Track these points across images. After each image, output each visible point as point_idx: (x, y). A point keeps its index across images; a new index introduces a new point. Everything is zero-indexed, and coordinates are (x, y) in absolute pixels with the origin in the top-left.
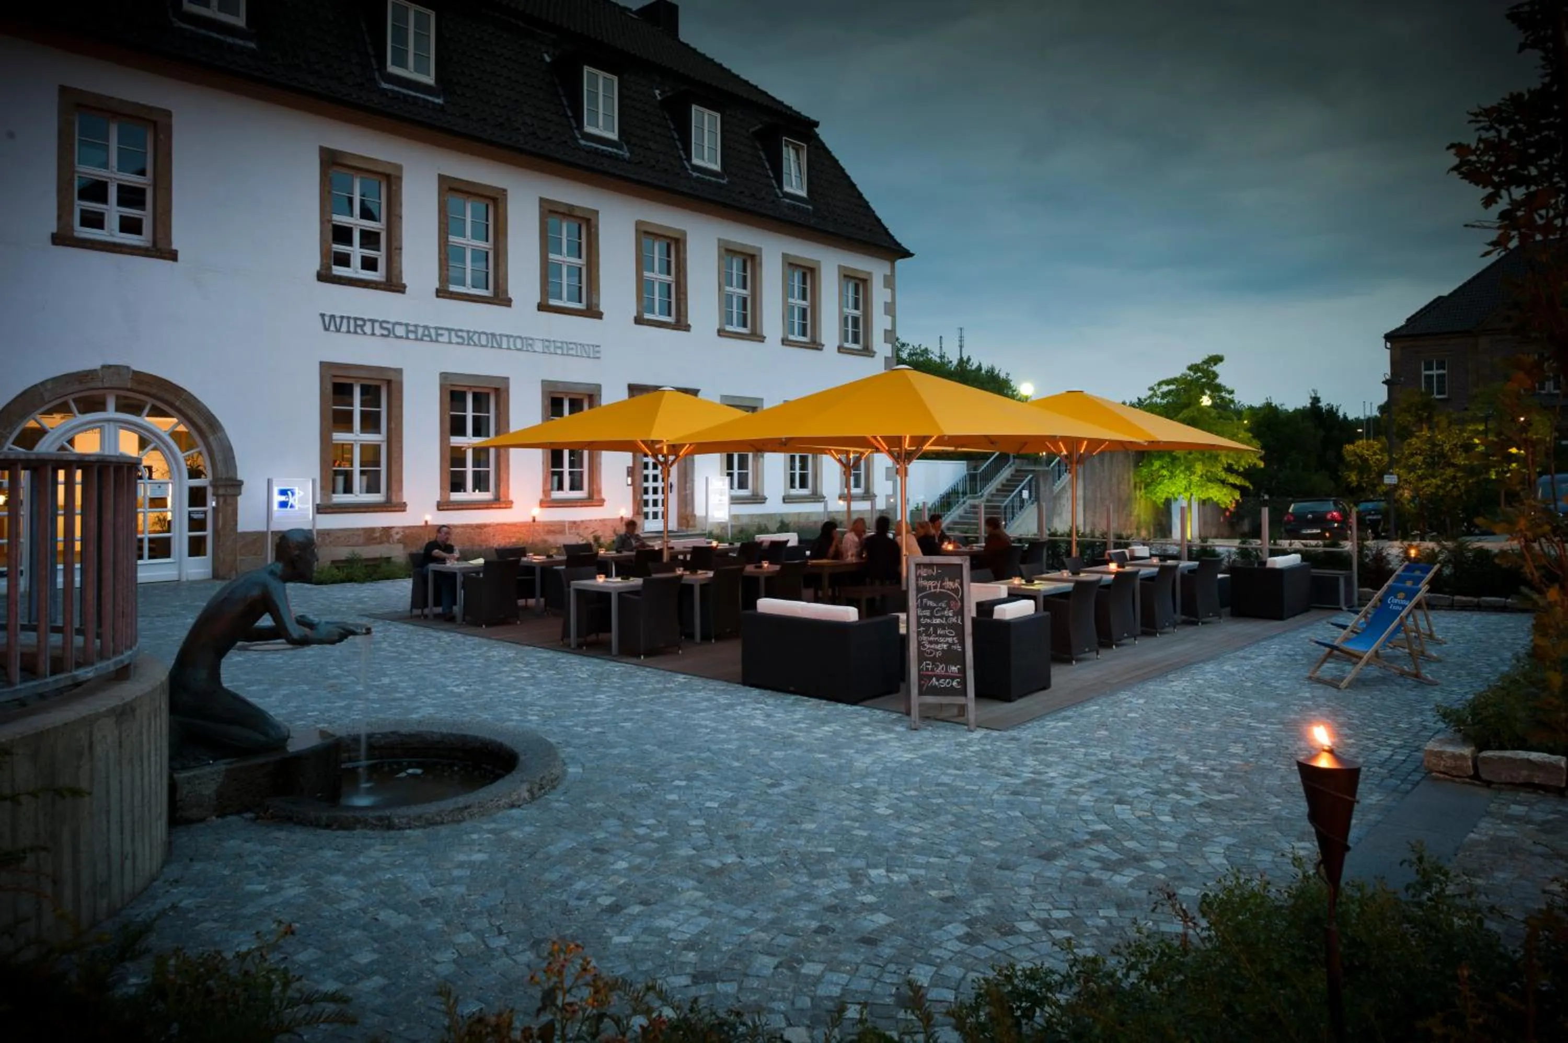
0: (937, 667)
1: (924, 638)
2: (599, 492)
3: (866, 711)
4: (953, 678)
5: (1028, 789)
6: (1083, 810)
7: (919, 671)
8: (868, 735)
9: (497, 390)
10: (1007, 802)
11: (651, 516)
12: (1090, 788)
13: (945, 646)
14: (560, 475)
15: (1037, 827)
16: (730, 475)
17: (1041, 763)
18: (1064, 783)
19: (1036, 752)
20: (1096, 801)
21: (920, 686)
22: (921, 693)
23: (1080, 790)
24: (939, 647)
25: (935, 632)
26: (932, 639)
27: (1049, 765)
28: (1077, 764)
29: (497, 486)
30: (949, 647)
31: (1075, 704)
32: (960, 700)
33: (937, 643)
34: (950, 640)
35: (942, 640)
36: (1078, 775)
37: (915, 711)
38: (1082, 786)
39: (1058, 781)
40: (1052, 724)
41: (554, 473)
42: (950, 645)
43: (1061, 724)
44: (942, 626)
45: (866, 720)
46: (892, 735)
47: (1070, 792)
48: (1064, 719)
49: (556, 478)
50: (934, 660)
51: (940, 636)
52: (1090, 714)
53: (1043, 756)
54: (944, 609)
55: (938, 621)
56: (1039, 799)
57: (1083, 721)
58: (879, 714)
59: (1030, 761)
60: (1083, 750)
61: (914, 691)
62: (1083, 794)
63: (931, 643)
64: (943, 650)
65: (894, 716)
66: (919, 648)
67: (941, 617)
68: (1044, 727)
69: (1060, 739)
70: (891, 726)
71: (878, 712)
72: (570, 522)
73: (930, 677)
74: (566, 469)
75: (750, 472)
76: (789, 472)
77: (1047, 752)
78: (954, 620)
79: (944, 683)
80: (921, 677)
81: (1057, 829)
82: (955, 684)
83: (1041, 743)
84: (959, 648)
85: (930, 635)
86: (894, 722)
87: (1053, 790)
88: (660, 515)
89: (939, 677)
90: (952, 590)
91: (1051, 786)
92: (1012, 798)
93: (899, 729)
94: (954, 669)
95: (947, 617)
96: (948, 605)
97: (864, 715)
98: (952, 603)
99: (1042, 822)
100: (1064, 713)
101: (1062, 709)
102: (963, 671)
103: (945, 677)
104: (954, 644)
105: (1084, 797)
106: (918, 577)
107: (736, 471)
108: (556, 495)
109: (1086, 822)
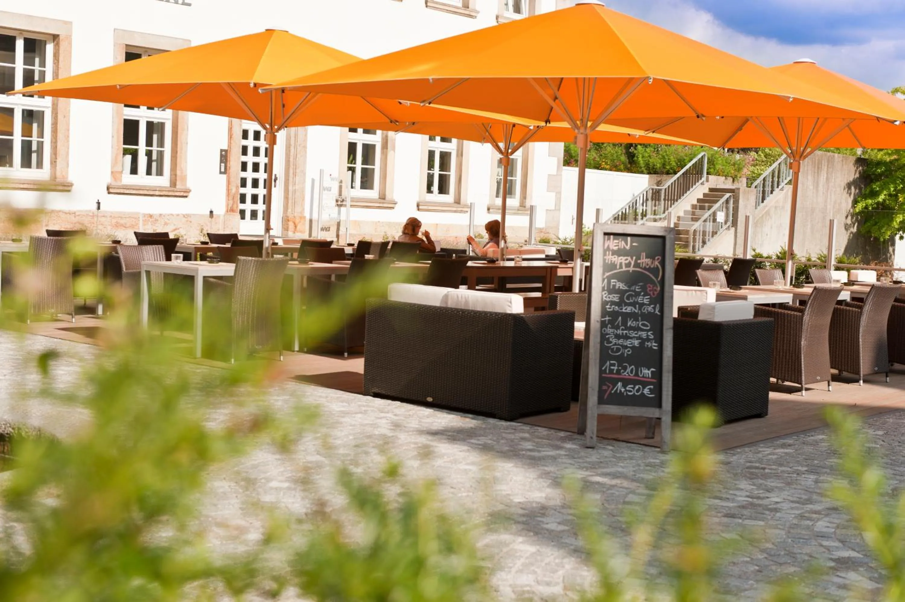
0: (625, 368)
1: (609, 330)
2: (184, 179)
3: (527, 428)
4: (644, 384)
5: (746, 512)
6: (823, 536)
7: (601, 372)
8: (530, 450)
9: (55, 37)
10: (720, 524)
11: (248, 215)
12: (827, 515)
13: (636, 343)
14: (135, 155)
15: (763, 551)
16: (352, 170)
17: (759, 487)
18: (792, 508)
19: (752, 477)
20: (837, 527)
21: (601, 393)
22: (601, 401)
23: (814, 516)
24: (628, 343)
25: (624, 323)
26: (620, 332)
27: (769, 490)
28: (807, 490)
29: (54, 163)
30: (642, 344)
31: (796, 433)
32: (652, 412)
33: (626, 337)
34: (644, 335)
35: (633, 334)
36: (809, 501)
37: (592, 425)
38: (816, 512)
39: (785, 506)
40: (769, 451)
41: (126, 152)
42: (643, 341)
43: (780, 451)
44: (633, 316)
45: (527, 435)
46: (562, 452)
47: (802, 517)
48: (783, 446)
49: (129, 158)
50: (621, 360)
51: (631, 328)
52: (816, 443)
53: (761, 481)
54: (637, 294)
55: (629, 309)
56: (762, 523)
57: (808, 449)
58: (543, 431)
59: (744, 484)
60: (813, 477)
61: (593, 398)
62: (818, 520)
63: (618, 337)
64: (633, 348)
65: (562, 434)
66: (602, 343)
67: (633, 304)
68: (759, 452)
69: (781, 465)
70: (559, 443)
71: (540, 429)
72: (144, 215)
73: (614, 382)
74: (142, 147)
75: (377, 167)
76: (426, 171)
77: (765, 477)
78: (650, 309)
79: (632, 390)
80: (602, 381)
81: (791, 555)
82: (646, 391)
83: (757, 468)
84: (654, 345)
85: (617, 328)
86: (563, 440)
87: (778, 515)
88: (260, 215)
89: (626, 382)
90: (649, 270)
91: (776, 510)
92: (726, 520)
93: (569, 445)
94: (647, 372)
95: (642, 305)
96: (644, 288)
97: (523, 431)
98: (649, 287)
99: (769, 545)
100: (782, 441)
101: (779, 437)
102: (658, 375)
103: (635, 382)
104: (648, 340)
105: (820, 523)
106: (606, 250)
107: (359, 166)
108: (128, 179)
109: (828, 549)
